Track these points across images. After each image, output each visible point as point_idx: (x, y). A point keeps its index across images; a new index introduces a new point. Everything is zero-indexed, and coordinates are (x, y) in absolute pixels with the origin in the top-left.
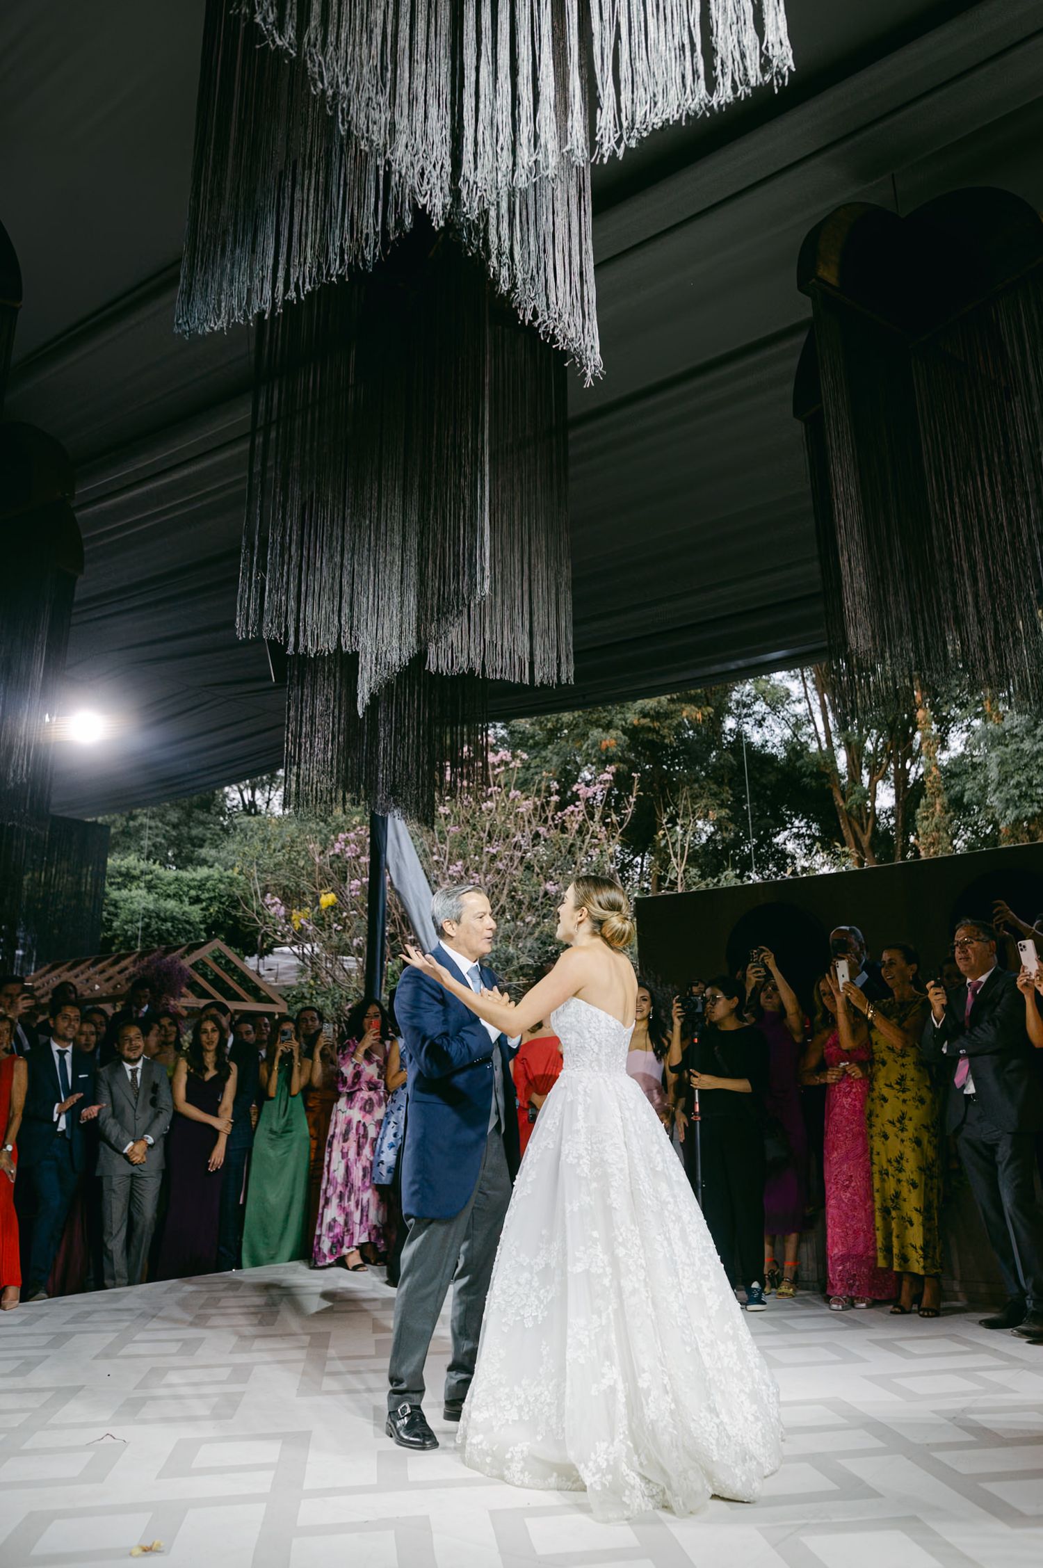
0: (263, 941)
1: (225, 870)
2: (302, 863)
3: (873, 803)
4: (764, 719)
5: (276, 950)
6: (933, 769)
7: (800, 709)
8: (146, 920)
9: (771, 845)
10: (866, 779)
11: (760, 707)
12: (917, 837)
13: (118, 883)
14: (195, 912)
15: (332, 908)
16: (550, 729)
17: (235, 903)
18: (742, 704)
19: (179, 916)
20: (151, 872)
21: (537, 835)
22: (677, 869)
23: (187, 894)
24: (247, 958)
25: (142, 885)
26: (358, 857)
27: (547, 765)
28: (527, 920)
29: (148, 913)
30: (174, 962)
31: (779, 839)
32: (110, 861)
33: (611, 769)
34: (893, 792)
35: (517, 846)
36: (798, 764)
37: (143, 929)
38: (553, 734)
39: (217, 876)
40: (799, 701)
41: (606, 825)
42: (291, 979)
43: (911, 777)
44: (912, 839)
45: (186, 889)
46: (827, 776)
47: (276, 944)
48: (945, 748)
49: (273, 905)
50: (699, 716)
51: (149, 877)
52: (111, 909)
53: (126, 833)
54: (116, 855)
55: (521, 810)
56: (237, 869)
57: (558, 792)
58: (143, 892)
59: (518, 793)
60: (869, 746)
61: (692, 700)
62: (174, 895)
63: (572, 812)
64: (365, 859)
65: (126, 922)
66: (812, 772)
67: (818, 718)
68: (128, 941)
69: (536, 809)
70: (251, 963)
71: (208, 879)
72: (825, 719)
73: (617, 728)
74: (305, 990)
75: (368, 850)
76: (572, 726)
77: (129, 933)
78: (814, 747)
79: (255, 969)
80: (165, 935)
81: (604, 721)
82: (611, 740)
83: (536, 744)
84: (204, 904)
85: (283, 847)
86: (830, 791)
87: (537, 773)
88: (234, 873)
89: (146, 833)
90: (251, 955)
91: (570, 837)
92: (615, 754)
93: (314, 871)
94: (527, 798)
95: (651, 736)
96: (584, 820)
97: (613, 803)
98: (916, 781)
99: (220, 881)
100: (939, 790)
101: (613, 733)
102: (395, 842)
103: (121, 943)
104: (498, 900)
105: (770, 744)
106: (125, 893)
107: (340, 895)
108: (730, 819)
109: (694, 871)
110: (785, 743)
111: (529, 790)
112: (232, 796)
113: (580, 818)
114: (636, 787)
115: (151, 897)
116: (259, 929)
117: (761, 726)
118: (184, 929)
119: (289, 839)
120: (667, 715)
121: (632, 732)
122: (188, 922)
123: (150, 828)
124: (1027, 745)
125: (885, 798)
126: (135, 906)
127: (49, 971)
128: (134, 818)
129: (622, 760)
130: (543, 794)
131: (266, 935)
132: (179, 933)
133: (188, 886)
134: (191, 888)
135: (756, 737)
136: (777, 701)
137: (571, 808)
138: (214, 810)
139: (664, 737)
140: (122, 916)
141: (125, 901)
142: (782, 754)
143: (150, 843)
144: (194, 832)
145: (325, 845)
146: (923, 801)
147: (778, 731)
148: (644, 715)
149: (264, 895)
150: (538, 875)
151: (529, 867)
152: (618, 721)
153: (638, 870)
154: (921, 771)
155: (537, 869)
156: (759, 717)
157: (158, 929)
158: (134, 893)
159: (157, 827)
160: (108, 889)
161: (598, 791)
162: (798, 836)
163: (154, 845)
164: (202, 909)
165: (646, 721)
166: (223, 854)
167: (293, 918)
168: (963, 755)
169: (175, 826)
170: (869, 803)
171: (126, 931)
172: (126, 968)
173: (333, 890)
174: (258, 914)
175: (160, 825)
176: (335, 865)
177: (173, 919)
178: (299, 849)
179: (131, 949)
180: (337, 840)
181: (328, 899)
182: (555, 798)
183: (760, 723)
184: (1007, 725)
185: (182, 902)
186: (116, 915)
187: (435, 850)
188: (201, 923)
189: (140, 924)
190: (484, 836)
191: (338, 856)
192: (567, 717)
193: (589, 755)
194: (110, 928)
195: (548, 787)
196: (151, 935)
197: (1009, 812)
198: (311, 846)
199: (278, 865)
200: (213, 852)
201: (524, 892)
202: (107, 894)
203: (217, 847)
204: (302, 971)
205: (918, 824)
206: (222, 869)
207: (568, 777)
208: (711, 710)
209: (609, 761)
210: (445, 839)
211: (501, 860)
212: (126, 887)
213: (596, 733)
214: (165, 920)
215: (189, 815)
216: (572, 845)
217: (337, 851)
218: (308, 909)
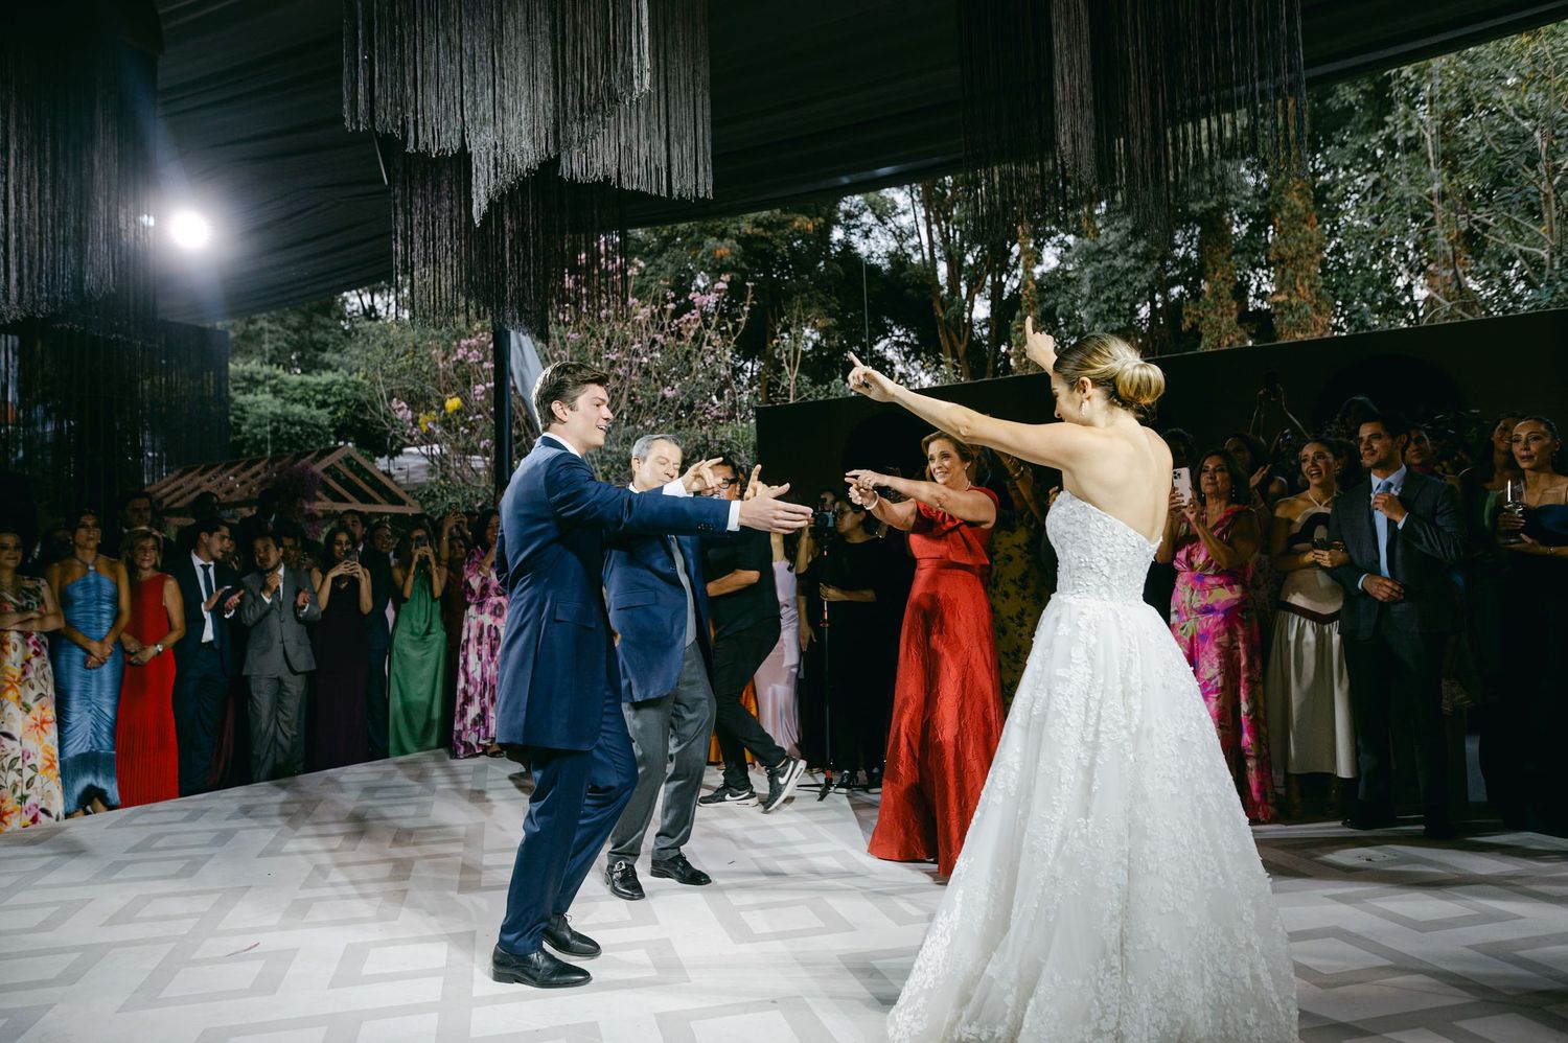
0: (392, 443)
1: (350, 374)
2: (425, 368)
3: (970, 314)
4: (870, 230)
5: (405, 450)
6: (1030, 283)
7: (905, 221)
8: (275, 424)
9: (872, 352)
10: (964, 291)
11: (868, 218)
12: (1009, 348)
13: (242, 388)
14: (323, 416)
15: (458, 412)
16: (665, 237)
17: (361, 407)
18: (849, 215)
19: (307, 420)
20: (275, 377)
21: (654, 342)
22: (790, 377)
23: (313, 398)
24: (377, 459)
25: (267, 389)
26: (481, 362)
27: (662, 273)
28: (647, 423)
29: (275, 417)
30: (306, 468)
31: (879, 347)
32: (231, 366)
33: (726, 277)
34: (989, 302)
35: (636, 354)
36: (902, 275)
37: (271, 432)
38: (667, 242)
39: (341, 380)
40: (904, 213)
41: (722, 333)
42: (421, 477)
43: (1007, 289)
44: (1003, 349)
45: (312, 393)
46: (930, 287)
47: (405, 445)
48: (1039, 261)
49: (400, 409)
50: (810, 226)
51: (274, 382)
52: (239, 413)
53: (246, 337)
54: (238, 359)
55: (639, 317)
56: (362, 374)
57: (674, 300)
58: (269, 397)
59: (635, 300)
60: (970, 259)
61: (803, 211)
62: (301, 400)
63: (689, 320)
64: (489, 365)
65: (255, 426)
66: (915, 283)
67: (923, 231)
68: (259, 445)
69: (653, 316)
70: (382, 463)
71: (333, 383)
72: (930, 232)
73: (731, 237)
74: (435, 490)
75: (490, 355)
76: (687, 235)
77: (259, 437)
78: (917, 258)
79: (386, 468)
80: (295, 438)
81: (719, 230)
82: (725, 249)
83: (651, 251)
84: (332, 408)
85: (406, 352)
86: (931, 302)
87: (652, 281)
88: (358, 377)
89: (266, 336)
90: (382, 456)
91: (686, 344)
92: (730, 263)
93: (437, 376)
94: (643, 307)
95: (764, 246)
96: (700, 328)
97: (727, 312)
98: (1011, 294)
99: (346, 385)
100: (1033, 302)
101: (727, 241)
102: (518, 350)
103: (251, 446)
104: (618, 404)
105: (875, 255)
106: (250, 397)
107: (465, 400)
108: (837, 328)
109: (805, 378)
110: (892, 256)
111: (644, 297)
112: (351, 300)
113: (696, 326)
114: (750, 296)
115: (278, 401)
116: (387, 432)
117: (867, 237)
118: (314, 432)
119: (411, 344)
120: (781, 225)
121: (745, 241)
122: (317, 426)
123: (271, 332)
124: (1119, 262)
125: (981, 310)
126: (262, 411)
127: (181, 476)
128: (253, 322)
129: (734, 269)
130: (660, 302)
131: (395, 437)
132: (308, 436)
133: (314, 390)
134: (316, 392)
135: (862, 247)
136: (883, 213)
137: (687, 316)
138: (334, 315)
139: (776, 247)
140: (250, 420)
141: (251, 405)
142: (886, 266)
143: (272, 347)
144: (316, 336)
145: (448, 351)
146: (1018, 314)
147: (883, 242)
148: (757, 224)
149: (390, 400)
150: (656, 381)
151: (647, 373)
152: (732, 230)
153: (749, 375)
154: (1015, 285)
155: (654, 374)
156: (866, 228)
157: (287, 433)
158: (260, 397)
159: (278, 331)
160: (233, 394)
161: (711, 299)
162: (898, 344)
163: (277, 349)
164: (330, 413)
165: (759, 231)
166: (347, 359)
167: (420, 421)
168: (1057, 270)
169: (296, 330)
170: (967, 315)
171: (256, 435)
172: (258, 473)
173: (457, 395)
174: (385, 417)
175: (281, 329)
176: (458, 370)
177: (302, 423)
178: (421, 354)
179: (262, 452)
180: (459, 346)
181: (453, 403)
182: (671, 306)
183: (866, 235)
184: (1102, 242)
185: (309, 406)
186: (244, 419)
187: (556, 355)
188: (330, 426)
189: (268, 428)
190: (603, 342)
191: (460, 362)
192: (682, 226)
193: (703, 263)
194: (239, 432)
195: (665, 296)
196: (281, 438)
197: (1097, 326)
198: (434, 352)
199: (403, 370)
200: (337, 357)
201: (643, 396)
202: (232, 399)
203: (340, 351)
204: (432, 471)
205: (1013, 335)
206: (346, 373)
207: (682, 286)
208: (821, 220)
209: (724, 269)
210: (565, 344)
211: (620, 366)
212: (251, 391)
213: (711, 242)
214: (293, 424)
215: (309, 318)
216: (689, 352)
217: (460, 356)
218: (434, 413)
